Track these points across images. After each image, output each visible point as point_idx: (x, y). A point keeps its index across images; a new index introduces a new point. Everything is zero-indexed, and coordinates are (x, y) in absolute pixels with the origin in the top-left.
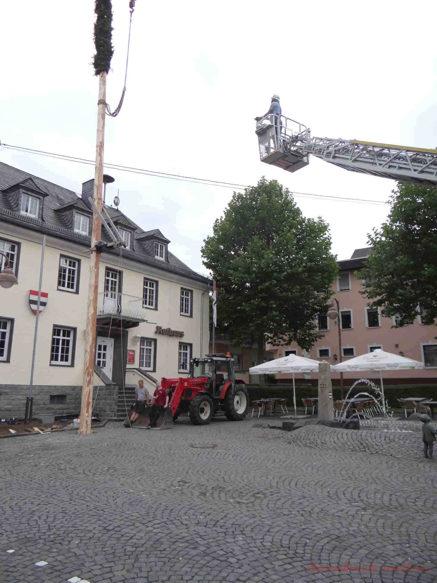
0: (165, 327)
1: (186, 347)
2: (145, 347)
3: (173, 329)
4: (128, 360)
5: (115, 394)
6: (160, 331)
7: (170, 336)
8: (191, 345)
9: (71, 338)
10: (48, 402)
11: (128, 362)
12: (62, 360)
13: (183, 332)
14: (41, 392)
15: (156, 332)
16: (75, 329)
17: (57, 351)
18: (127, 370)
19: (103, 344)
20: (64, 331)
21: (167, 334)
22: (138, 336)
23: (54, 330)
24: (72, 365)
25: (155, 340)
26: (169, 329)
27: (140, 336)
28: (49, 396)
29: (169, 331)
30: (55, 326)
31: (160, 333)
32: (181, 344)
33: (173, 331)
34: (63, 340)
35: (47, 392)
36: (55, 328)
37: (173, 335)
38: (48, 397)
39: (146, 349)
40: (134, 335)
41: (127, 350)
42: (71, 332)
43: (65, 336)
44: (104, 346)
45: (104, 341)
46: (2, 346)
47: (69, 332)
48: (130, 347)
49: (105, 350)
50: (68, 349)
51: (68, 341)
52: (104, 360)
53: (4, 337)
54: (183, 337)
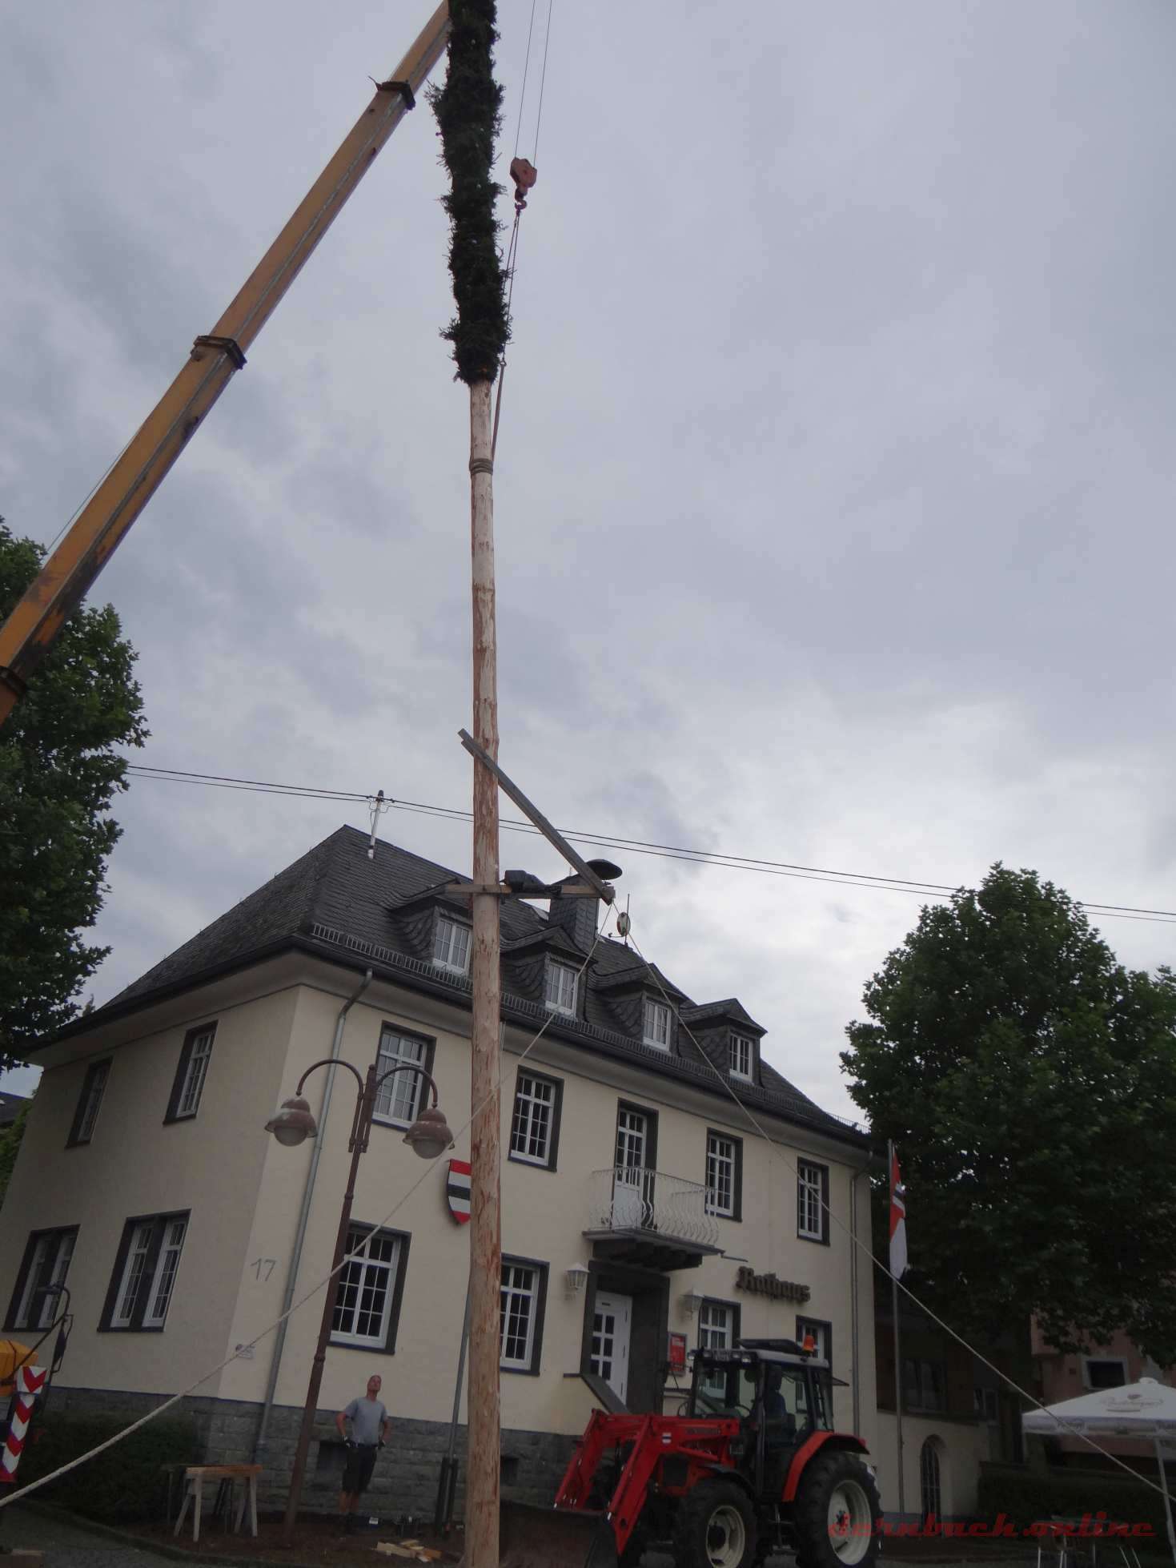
0: (760, 1271)
1: (814, 1332)
3: (781, 1277)
4: (669, 1363)
6: (749, 1282)
7: (775, 1297)
8: (827, 1327)
9: (533, 1293)
11: (669, 1371)
12: (510, 1354)
13: (807, 1288)
15: (739, 1286)
16: (543, 1268)
18: (666, 1393)
19: (605, 1313)
20: (518, 1273)
21: (767, 1293)
22: (697, 1293)
24: (534, 1371)
25: (736, 1309)
26: (772, 1276)
27: (701, 1295)
29: (772, 1282)
31: (748, 1288)
32: (801, 1322)
33: (782, 1284)
37: (782, 1295)
39: (714, 1333)
40: (684, 1291)
41: (667, 1333)
42: (534, 1276)
43: (519, 1287)
44: (607, 1317)
45: (609, 1305)
46: (379, 1307)
47: (529, 1276)
48: (673, 1326)
49: (610, 1329)
50: (524, 1322)
51: (526, 1299)
52: (607, 1359)
53: (383, 1283)
54: (807, 1301)
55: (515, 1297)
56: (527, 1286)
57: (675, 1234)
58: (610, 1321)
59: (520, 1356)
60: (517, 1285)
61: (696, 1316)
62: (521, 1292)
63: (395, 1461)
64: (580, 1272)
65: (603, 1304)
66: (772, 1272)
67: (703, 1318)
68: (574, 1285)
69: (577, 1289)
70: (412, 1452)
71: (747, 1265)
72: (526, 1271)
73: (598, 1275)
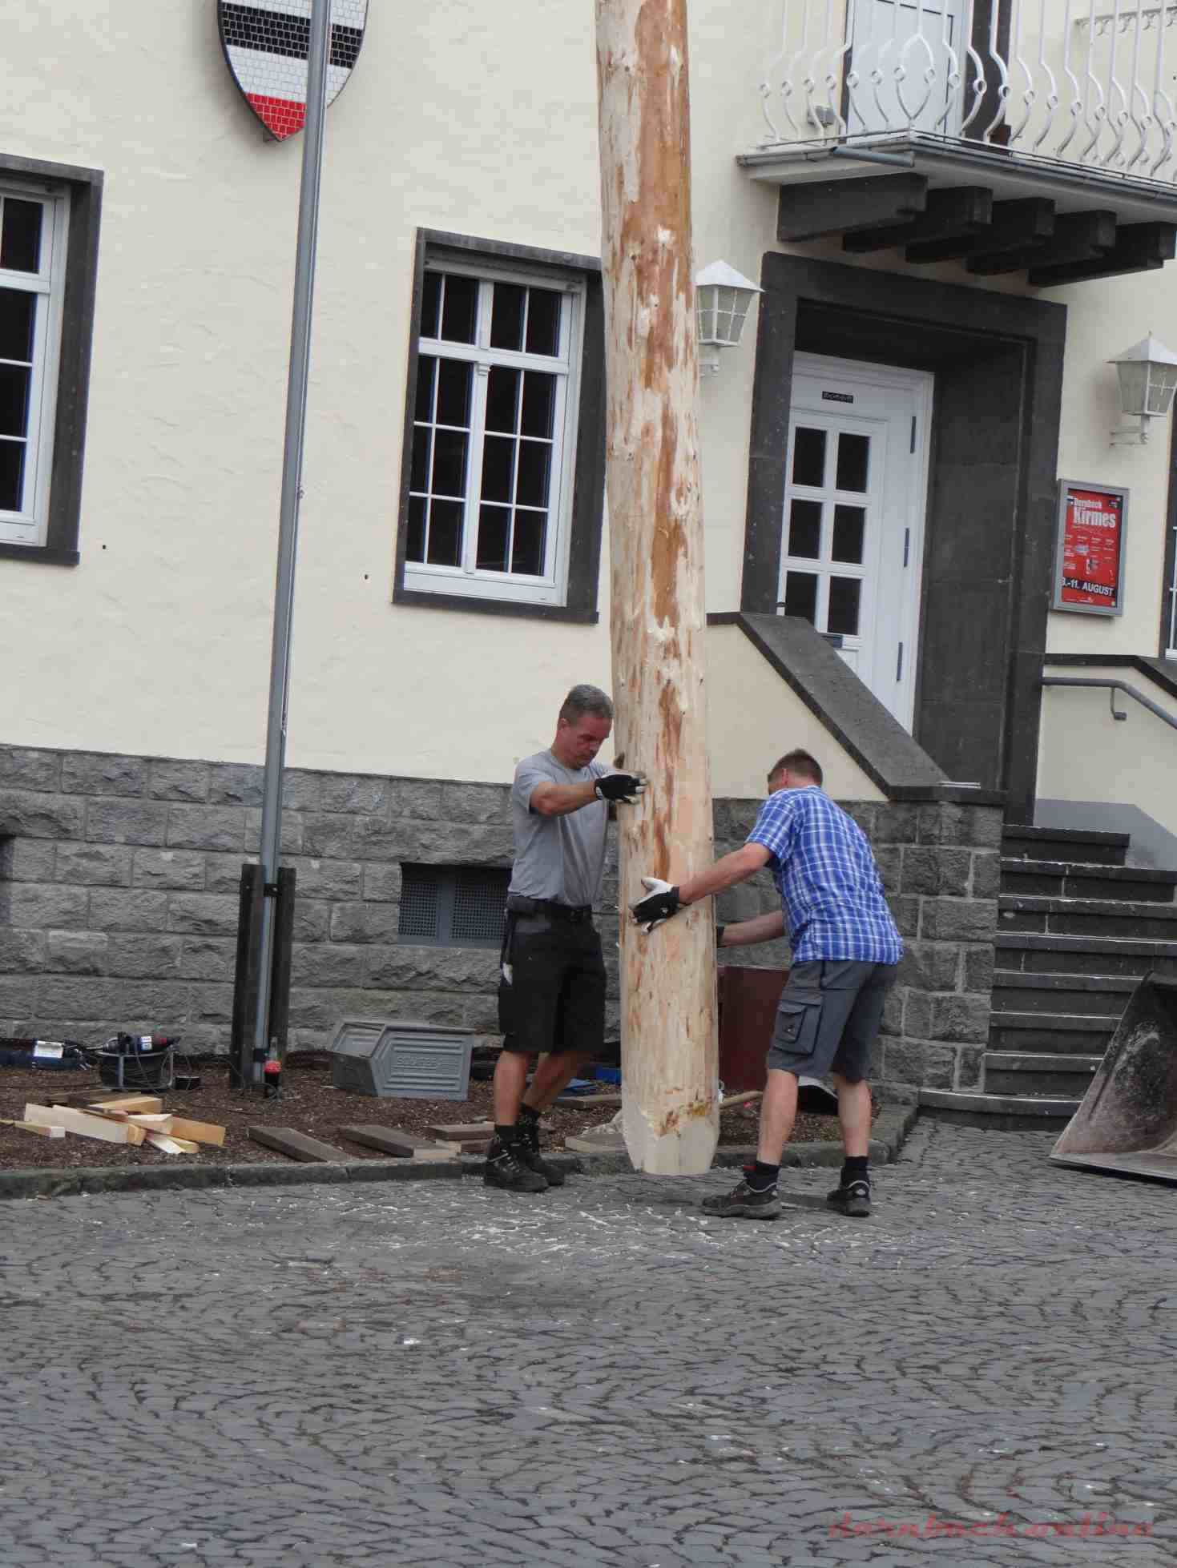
4: (1060, 581)
5: (968, 885)
9: (564, 363)
10: (387, 918)
11: (1058, 603)
12: (490, 557)
14: (329, 831)
16: (598, 281)
17: (451, 477)
18: (1048, 672)
19: (834, 425)
20: (506, 297)
22: (1159, 353)
23: (427, 286)
24: (580, 607)
28: (396, 868)
30: (432, 245)
35: (377, 833)
36: (435, 266)
38: (384, 877)
40: (1119, 348)
41: (1055, 486)
42: (566, 305)
43: (514, 346)
44: (844, 438)
45: (848, 399)
46: (12, 416)
47: (546, 309)
48: (1077, 460)
49: (853, 474)
50: (537, 460)
51: (542, 385)
52: (846, 570)
53: (17, 340)
55: (501, 378)
56: (544, 342)
57: (1071, 156)
58: (855, 452)
59: (530, 562)
60: (503, 338)
61: (1160, 426)
62: (522, 360)
63: (114, 884)
64: (726, 290)
65: (829, 396)
68: (708, 334)
69: (718, 346)
70: (168, 856)
72: (535, 291)
73: (802, 300)
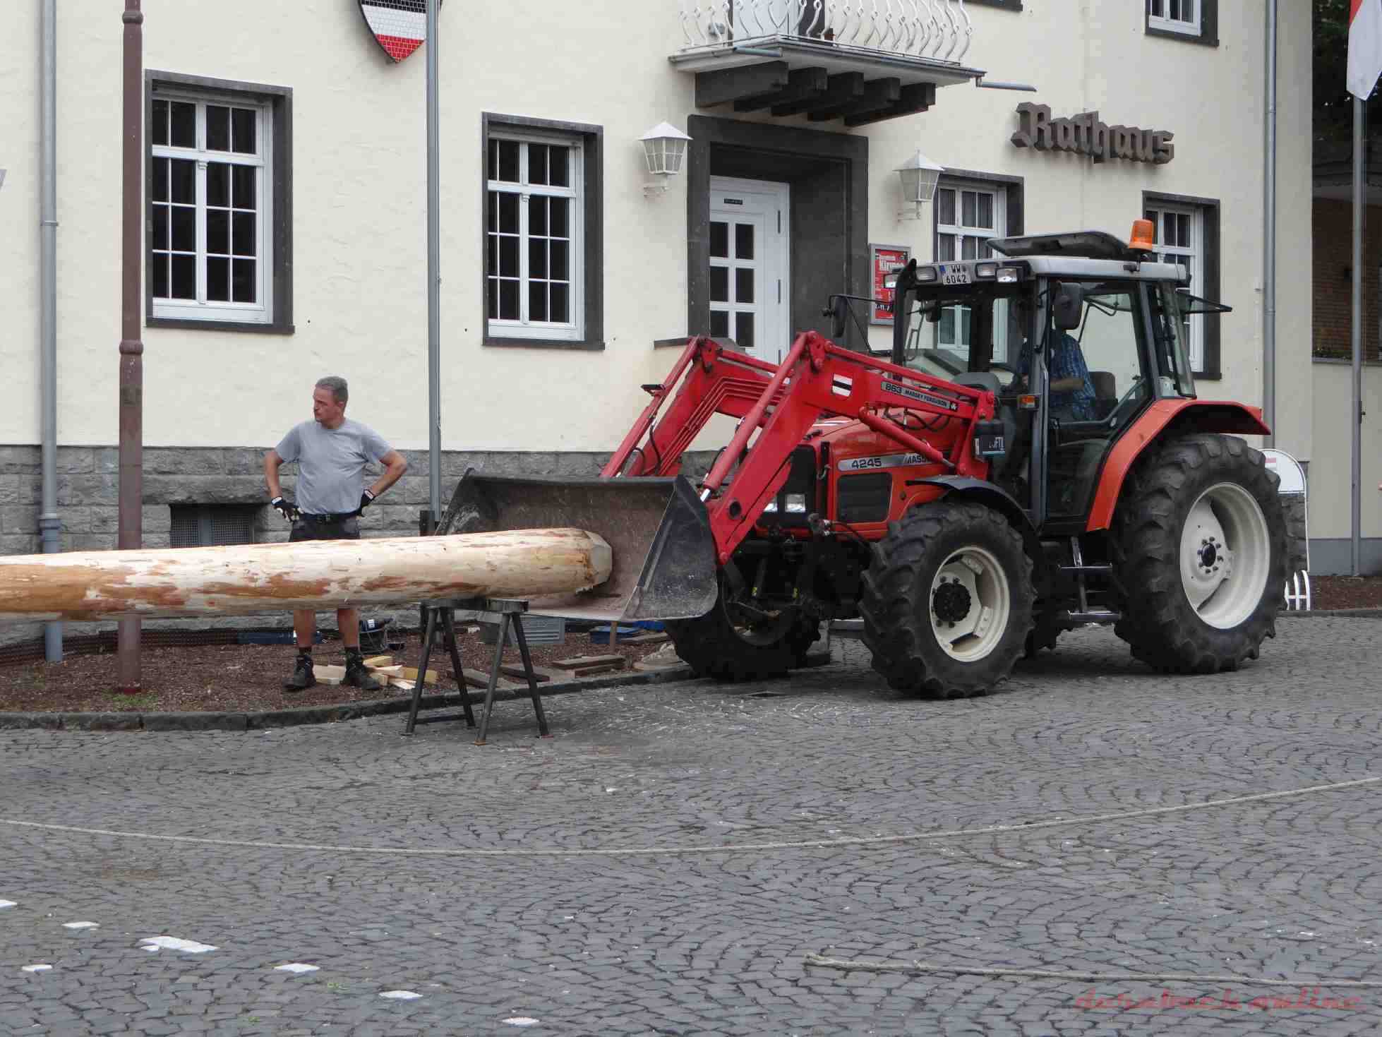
0: (1063, 108)
1: (1184, 221)
2: (959, 230)
3: (1109, 119)
4: (874, 306)
6: (1040, 131)
7: (1099, 159)
8: (1210, 211)
9: (573, 191)
11: (873, 319)
12: (537, 314)
13: (1167, 136)
15: (1018, 142)
16: (590, 139)
17: (511, 266)
19: (732, 219)
20: (536, 153)
21: (1080, 152)
22: (926, 164)
23: (490, 147)
24: (593, 340)
25: (1013, 189)
26: (1091, 117)
27: (938, 167)
29: (1089, 129)
30: (492, 123)
31: (1039, 146)
32: (1153, 201)
33: (1112, 132)
34: (537, 203)
36: (494, 135)
37: (1114, 154)
39: (967, 239)
40: (901, 163)
41: (868, 248)
42: (571, 153)
43: (542, 182)
44: (739, 227)
45: (740, 202)
46: (246, 242)
47: (560, 156)
48: (880, 231)
49: (745, 250)
50: (561, 251)
51: (560, 205)
52: (745, 307)
53: (246, 195)
54: (1166, 161)
56: (560, 178)
58: (745, 233)
59: (560, 314)
60: (536, 178)
61: (927, 207)
62: (548, 190)
64: (669, 140)
65: (728, 201)
66: (1090, 110)
67: (944, 212)
68: (660, 167)
69: (666, 175)
71: (1036, 99)
72: (553, 148)
73: (713, 145)
